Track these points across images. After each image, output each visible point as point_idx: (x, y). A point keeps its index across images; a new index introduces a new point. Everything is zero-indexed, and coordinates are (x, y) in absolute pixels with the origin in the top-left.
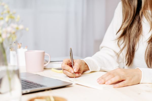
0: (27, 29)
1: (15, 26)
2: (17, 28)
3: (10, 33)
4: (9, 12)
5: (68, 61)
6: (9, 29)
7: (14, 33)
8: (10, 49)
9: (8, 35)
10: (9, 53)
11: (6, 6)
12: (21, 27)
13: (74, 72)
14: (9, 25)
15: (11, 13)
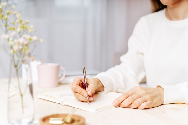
0: (42, 40)
1: (28, 37)
2: (30, 39)
3: (23, 45)
4: (21, 22)
5: (80, 81)
6: (21, 40)
7: (27, 45)
8: (22, 62)
9: (21, 47)
10: (21, 66)
11: (18, 16)
12: (34, 38)
13: (88, 95)
14: (21, 36)
15: (23, 23)
